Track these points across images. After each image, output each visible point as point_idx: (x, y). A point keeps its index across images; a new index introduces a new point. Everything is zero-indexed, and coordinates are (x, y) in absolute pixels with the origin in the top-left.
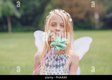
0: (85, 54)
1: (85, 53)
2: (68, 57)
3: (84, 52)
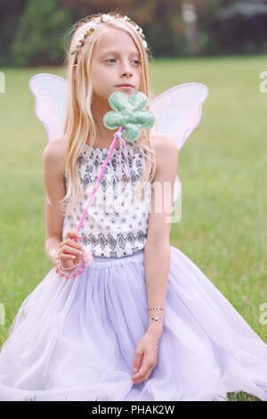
0: (192, 134)
1: (190, 131)
2: (145, 152)
3: (188, 130)
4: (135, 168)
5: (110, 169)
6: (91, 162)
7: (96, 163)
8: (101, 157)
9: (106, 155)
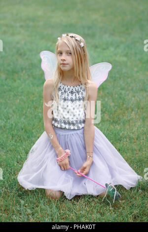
4: (80, 95)
5: (70, 95)
6: (63, 91)
7: (65, 91)
8: (67, 89)
9: (69, 89)
